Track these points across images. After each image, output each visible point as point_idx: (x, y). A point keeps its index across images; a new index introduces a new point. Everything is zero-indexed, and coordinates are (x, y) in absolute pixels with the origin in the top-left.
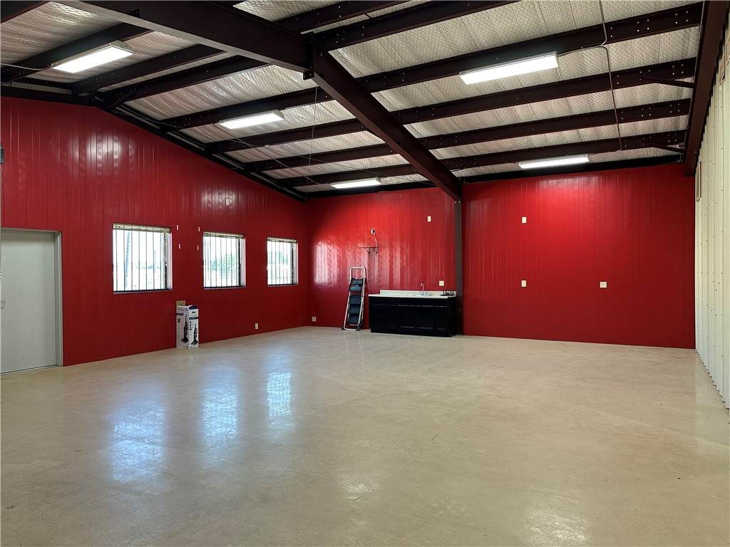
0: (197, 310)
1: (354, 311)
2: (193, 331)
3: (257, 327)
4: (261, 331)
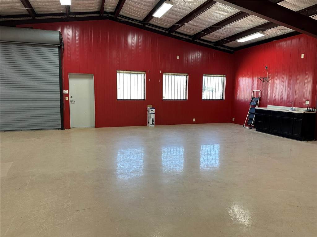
0: (154, 110)
1: (251, 117)
2: (152, 119)
3: (194, 120)
4: (197, 122)
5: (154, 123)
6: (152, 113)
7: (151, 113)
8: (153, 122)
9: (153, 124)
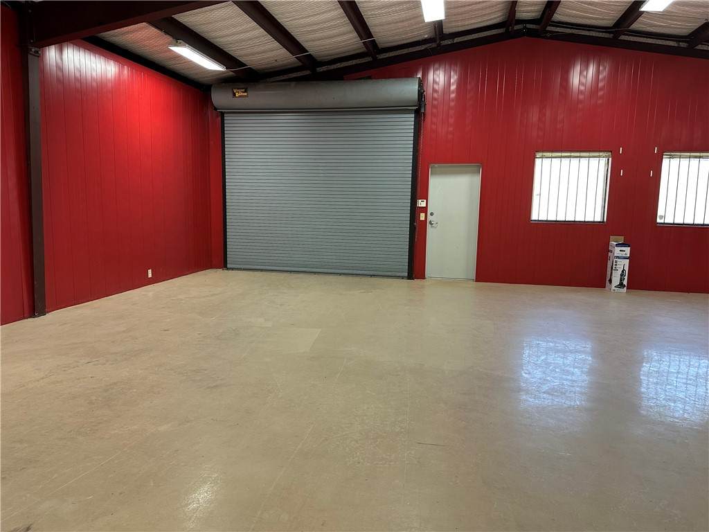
0: (628, 249)
2: (620, 272)
5: (625, 282)
6: (620, 258)
7: (618, 257)
8: (622, 280)
9: (621, 285)
